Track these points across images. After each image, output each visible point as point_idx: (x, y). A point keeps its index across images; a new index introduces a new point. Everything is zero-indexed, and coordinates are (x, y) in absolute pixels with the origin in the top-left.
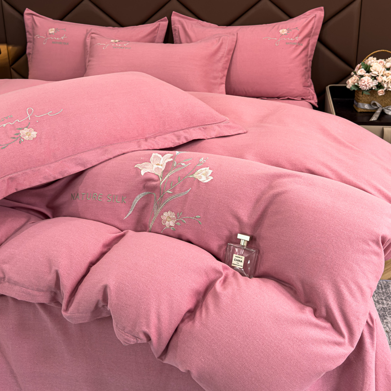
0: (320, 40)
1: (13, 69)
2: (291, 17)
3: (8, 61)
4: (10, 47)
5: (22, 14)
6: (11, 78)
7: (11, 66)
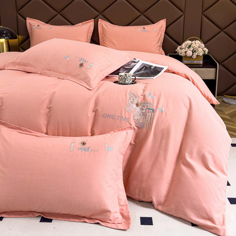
0: (166, 33)
1: (20, 47)
2: (153, 23)
3: (18, 43)
4: (20, 36)
5: (26, 20)
6: (19, 51)
7: (19, 46)
